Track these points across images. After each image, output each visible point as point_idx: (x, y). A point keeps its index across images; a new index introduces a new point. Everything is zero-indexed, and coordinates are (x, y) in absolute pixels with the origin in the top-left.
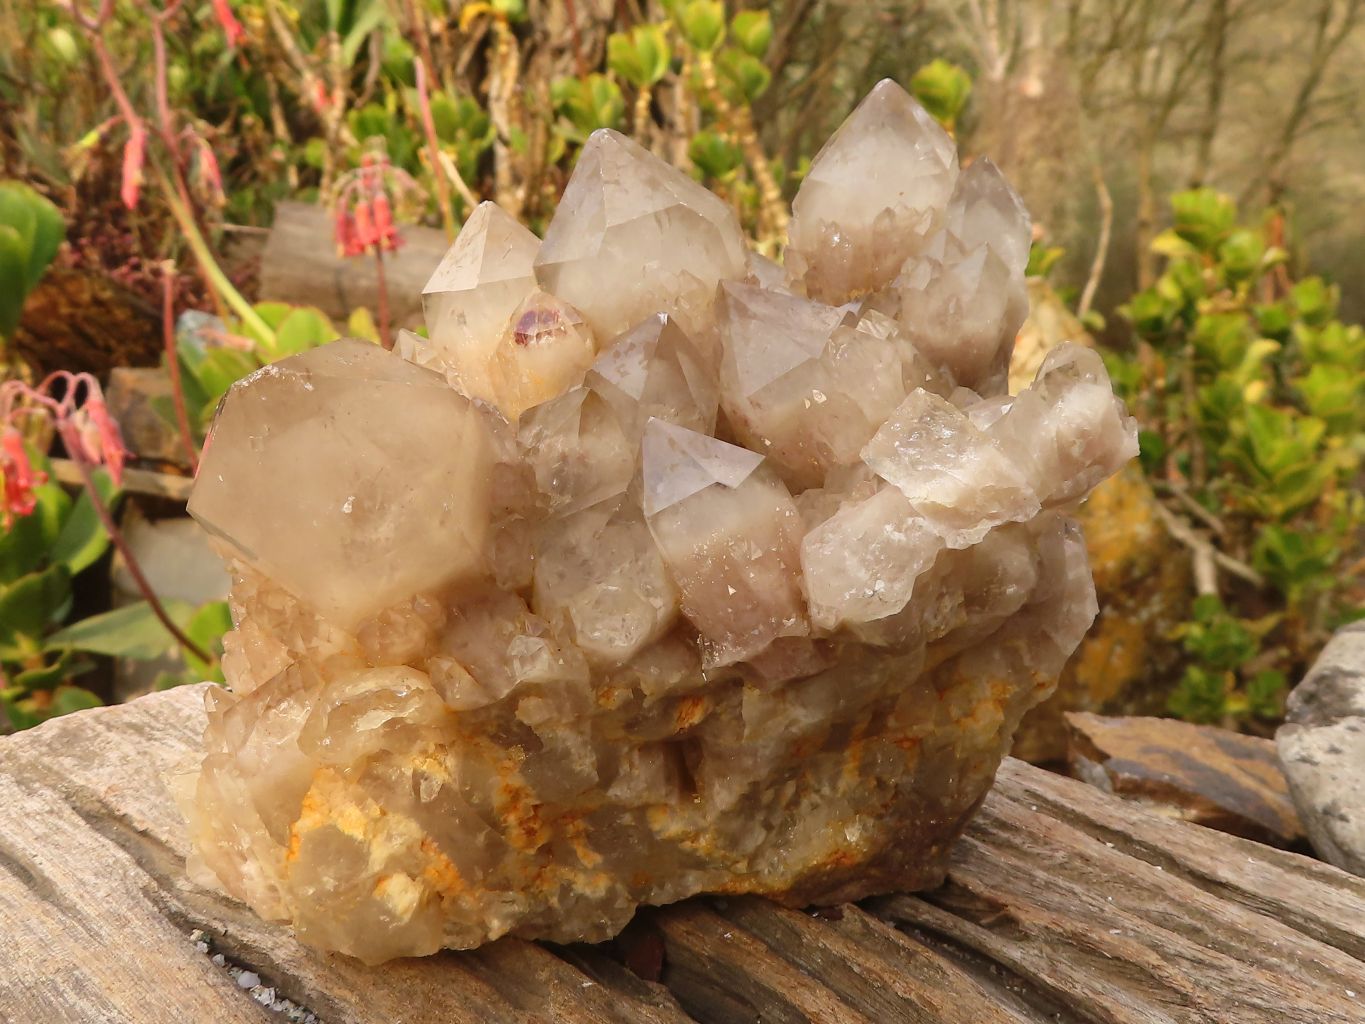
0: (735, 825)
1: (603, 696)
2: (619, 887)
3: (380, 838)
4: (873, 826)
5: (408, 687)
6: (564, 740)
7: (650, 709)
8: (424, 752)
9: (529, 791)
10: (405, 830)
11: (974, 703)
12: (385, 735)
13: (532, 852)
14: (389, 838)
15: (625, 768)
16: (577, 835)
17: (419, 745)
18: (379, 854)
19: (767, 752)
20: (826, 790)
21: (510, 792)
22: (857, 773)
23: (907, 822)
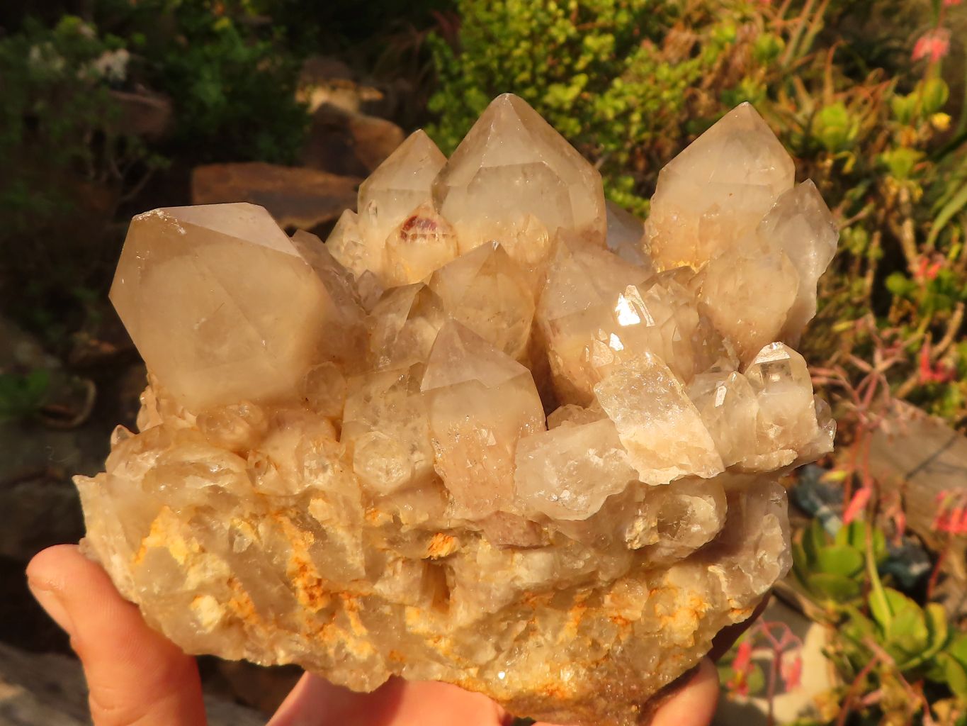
0: (471, 640)
1: (370, 514)
2: (379, 656)
3: (198, 567)
4: (585, 675)
5: (220, 467)
6: (342, 539)
7: (406, 535)
8: (241, 516)
9: (313, 566)
10: (217, 567)
11: (677, 607)
12: (209, 496)
13: (314, 611)
14: (205, 569)
15: (389, 572)
16: (352, 609)
17: (236, 510)
18: (193, 579)
19: (498, 594)
20: (549, 636)
21: (299, 563)
22: (576, 630)
23: (613, 681)
